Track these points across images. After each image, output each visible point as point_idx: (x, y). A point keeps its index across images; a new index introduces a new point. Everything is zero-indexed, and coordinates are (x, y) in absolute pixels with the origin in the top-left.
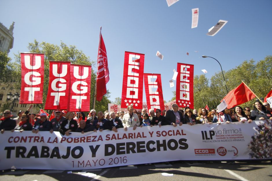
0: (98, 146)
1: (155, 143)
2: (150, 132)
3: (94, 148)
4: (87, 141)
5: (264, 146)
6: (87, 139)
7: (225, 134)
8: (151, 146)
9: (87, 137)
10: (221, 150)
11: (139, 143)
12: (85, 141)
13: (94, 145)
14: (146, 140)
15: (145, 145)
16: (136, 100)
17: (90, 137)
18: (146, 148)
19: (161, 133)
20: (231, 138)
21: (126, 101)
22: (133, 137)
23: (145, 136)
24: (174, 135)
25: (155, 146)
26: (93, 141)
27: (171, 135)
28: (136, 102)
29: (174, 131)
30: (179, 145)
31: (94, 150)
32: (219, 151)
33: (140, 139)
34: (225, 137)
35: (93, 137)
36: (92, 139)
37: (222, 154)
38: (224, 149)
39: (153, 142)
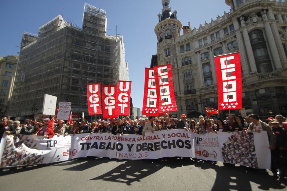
0: (132, 145)
1: (167, 142)
2: (163, 135)
3: (130, 146)
4: (125, 141)
5: (233, 153)
6: (125, 139)
7: (208, 141)
8: (164, 144)
9: (126, 138)
10: (205, 153)
11: (155, 144)
12: (124, 140)
13: (130, 143)
14: (160, 141)
15: (160, 144)
16: (155, 108)
17: (127, 138)
18: (160, 147)
19: (171, 135)
20: (212, 144)
21: (146, 109)
22: (151, 139)
23: (159, 138)
24: (181, 137)
25: (167, 145)
26: (129, 141)
27: (179, 136)
28: (155, 110)
29: (181, 133)
30: (185, 145)
31: (130, 147)
32: (204, 154)
33: (156, 141)
34: (208, 143)
35: (129, 138)
36: (128, 139)
37: (206, 156)
38: (207, 152)
39: (165, 142)
